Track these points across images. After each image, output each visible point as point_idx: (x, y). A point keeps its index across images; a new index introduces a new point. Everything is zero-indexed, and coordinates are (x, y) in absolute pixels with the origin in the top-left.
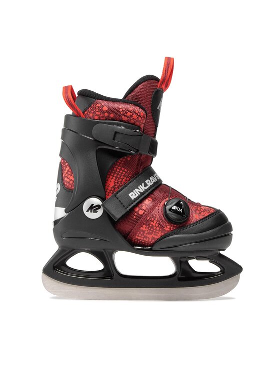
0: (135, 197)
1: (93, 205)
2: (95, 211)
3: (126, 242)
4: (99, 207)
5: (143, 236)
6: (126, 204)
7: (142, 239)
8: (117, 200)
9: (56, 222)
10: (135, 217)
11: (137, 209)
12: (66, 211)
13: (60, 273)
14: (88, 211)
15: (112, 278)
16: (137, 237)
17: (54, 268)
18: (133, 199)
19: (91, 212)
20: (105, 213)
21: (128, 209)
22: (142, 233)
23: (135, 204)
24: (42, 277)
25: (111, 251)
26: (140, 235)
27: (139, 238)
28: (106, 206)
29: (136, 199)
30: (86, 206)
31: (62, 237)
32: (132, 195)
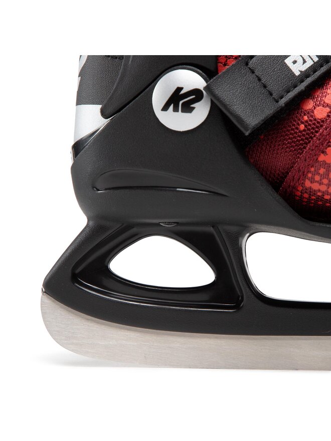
0: (304, 68)
1: (179, 89)
2: (188, 108)
3: (278, 198)
4: (197, 95)
5: (325, 181)
6: (276, 89)
7: (323, 188)
8: (252, 77)
9: (77, 148)
10: (302, 127)
11: (310, 105)
12: (104, 114)
13: (91, 291)
14: (165, 108)
15: (237, 307)
16: (308, 184)
17: (75, 278)
18: (297, 73)
19: (176, 109)
20: (218, 113)
21: (282, 102)
22: (322, 171)
23: (302, 87)
24: (42, 303)
25: (234, 229)
26: (317, 178)
27: (315, 186)
28: (218, 92)
29: (305, 75)
30: (160, 94)
31: (93, 187)
32: (295, 62)
